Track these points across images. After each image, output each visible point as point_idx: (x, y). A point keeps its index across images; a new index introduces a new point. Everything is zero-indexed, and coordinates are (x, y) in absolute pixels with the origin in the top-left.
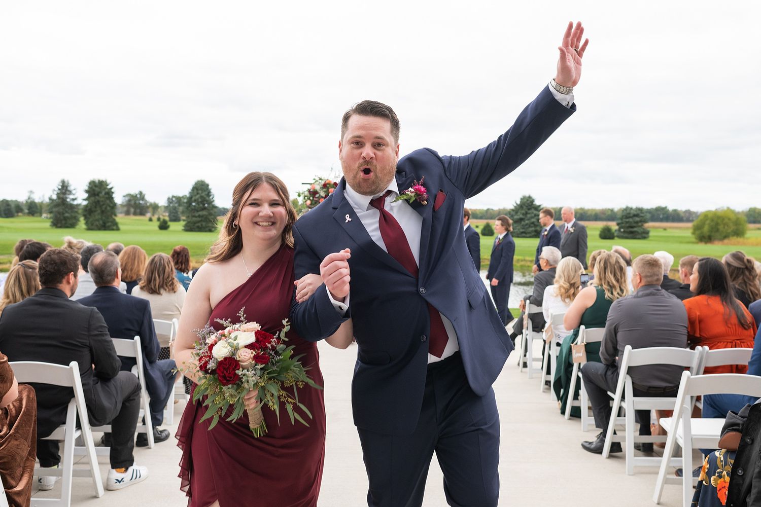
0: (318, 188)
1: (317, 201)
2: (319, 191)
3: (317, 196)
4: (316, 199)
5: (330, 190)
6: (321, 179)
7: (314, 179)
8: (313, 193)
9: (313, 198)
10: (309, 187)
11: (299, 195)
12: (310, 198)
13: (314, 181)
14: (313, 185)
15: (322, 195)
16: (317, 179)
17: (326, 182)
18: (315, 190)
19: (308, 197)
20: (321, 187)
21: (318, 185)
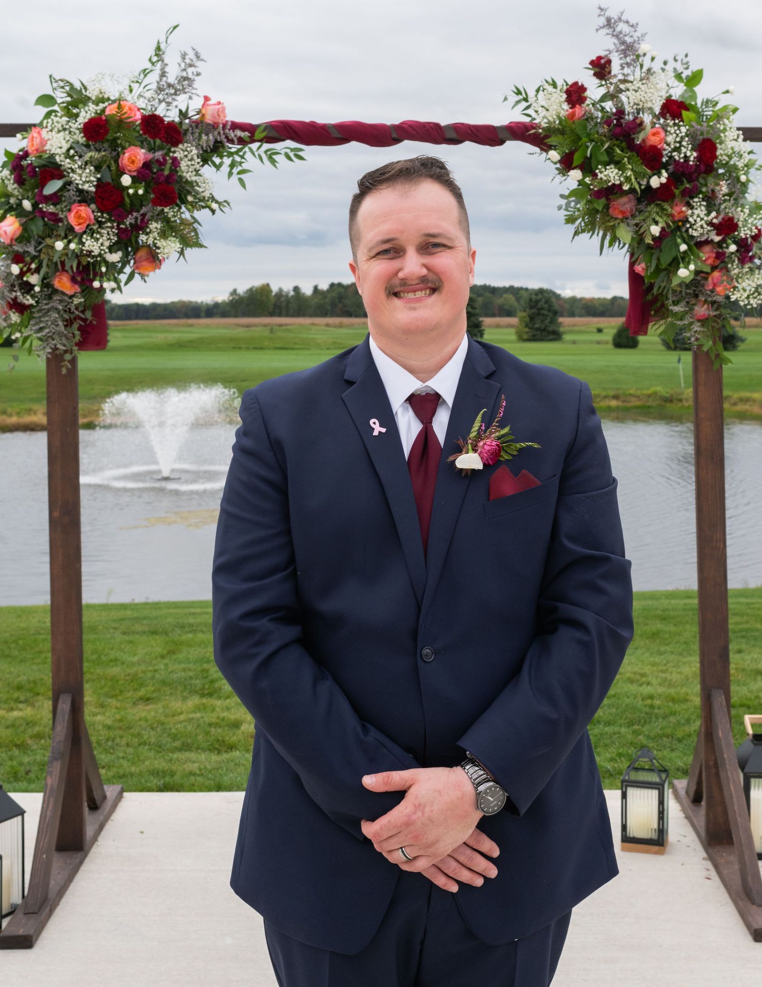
0: (56, 140)
1: (55, 219)
2: (67, 163)
3: (52, 187)
4: (51, 209)
5: (125, 158)
6: (78, 98)
7: (45, 100)
9: (35, 206)
12: (21, 201)
13: (43, 111)
14: (34, 133)
15: (85, 182)
16: (59, 101)
17: (103, 110)
18: (40, 157)
19: (11, 195)
20: (80, 138)
21: (65, 129)
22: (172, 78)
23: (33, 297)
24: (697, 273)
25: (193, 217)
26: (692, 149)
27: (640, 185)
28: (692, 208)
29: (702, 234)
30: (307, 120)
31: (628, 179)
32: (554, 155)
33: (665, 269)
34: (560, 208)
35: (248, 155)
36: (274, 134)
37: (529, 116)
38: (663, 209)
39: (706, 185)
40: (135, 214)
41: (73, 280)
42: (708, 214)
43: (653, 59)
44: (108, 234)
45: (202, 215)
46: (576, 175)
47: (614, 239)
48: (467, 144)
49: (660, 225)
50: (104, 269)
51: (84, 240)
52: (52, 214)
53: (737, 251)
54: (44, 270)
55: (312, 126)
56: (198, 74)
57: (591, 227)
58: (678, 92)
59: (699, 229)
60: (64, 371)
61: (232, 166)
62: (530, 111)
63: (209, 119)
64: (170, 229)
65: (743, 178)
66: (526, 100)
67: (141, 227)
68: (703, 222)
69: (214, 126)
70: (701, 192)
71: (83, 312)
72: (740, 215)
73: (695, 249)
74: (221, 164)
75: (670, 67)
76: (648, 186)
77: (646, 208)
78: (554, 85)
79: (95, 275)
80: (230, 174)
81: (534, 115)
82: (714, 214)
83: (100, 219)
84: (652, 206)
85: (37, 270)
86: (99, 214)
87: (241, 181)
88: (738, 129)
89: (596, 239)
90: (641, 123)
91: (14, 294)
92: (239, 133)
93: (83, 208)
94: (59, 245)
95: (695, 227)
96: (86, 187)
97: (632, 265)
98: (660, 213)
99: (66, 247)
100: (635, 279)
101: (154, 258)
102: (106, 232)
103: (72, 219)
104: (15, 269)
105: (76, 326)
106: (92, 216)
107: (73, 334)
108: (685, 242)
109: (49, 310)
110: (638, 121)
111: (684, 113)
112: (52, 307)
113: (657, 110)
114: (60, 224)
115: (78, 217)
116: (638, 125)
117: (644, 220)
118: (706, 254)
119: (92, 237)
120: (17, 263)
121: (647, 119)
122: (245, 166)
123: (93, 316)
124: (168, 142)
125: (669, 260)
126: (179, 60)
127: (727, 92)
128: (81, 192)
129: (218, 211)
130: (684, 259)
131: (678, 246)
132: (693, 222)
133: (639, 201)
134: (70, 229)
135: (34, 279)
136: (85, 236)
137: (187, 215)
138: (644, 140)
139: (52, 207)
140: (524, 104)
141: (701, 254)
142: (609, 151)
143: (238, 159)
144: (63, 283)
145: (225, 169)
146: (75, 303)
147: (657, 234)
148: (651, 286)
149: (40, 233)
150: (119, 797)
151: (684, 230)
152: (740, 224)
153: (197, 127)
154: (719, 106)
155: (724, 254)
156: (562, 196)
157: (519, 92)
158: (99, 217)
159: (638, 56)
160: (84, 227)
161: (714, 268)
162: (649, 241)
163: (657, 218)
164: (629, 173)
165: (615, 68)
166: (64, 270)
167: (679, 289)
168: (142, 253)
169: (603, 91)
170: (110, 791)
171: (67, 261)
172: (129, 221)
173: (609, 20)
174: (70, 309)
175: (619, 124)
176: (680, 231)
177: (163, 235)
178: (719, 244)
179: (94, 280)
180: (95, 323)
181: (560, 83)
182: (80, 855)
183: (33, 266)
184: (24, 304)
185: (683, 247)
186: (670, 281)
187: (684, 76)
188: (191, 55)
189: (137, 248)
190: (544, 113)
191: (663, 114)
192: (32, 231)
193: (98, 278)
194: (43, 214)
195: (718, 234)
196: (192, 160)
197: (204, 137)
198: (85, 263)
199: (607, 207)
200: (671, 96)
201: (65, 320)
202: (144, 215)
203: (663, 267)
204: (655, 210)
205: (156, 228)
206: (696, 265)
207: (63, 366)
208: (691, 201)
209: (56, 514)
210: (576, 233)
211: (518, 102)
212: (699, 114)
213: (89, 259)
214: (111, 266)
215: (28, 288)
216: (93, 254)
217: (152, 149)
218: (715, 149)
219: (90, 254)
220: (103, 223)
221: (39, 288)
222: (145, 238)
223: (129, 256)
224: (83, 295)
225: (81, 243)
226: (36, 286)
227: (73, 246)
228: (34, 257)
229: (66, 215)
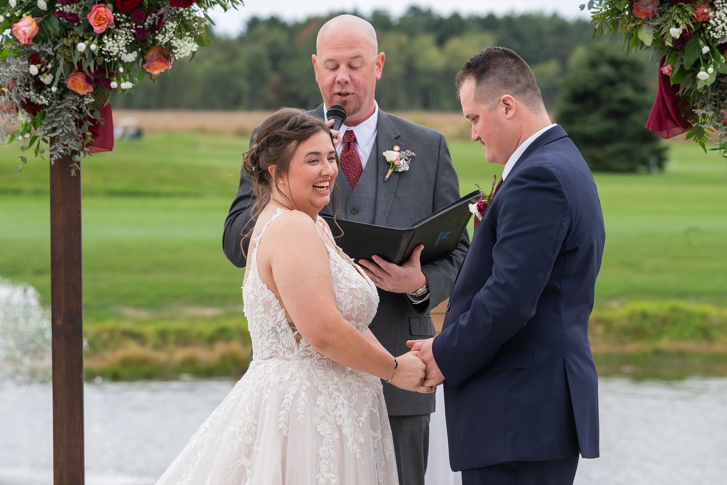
1: (73, 18)
4: (67, 9)
9: (52, 4)
12: (35, 0)
23: (46, 97)
24: (720, 75)
25: (206, 16)
28: (715, 10)
33: (690, 71)
34: (582, 7)
38: (684, 11)
40: (153, 15)
41: (88, 80)
44: (126, 34)
49: (683, 27)
50: (121, 70)
51: (106, 41)
52: (71, 14)
54: (60, 70)
59: (720, 31)
60: (73, 173)
64: (187, 28)
67: (157, 27)
68: (724, 24)
71: (92, 112)
73: (717, 51)
77: (669, 9)
79: (111, 75)
83: (118, 19)
84: (674, 8)
85: (53, 71)
86: (118, 15)
91: (27, 93)
93: (102, 9)
94: (81, 47)
95: (716, 29)
98: (681, 16)
99: (88, 46)
102: (124, 32)
103: (92, 20)
104: (34, 70)
105: (86, 126)
106: (112, 18)
107: (84, 135)
108: (708, 45)
109: (61, 110)
112: (65, 107)
114: (76, 24)
115: (99, 18)
117: (666, 22)
119: (113, 37)
120: (34, 63)
123: (101, 117)
125: (692, 61)
130: (706, 61)
131: (700, 48)
132: (714, 24)
133: (662, 2)
134: (89, 29)
135: (46, 79)
136: (106, 37)
139: (68, 6)
141: (722, 57)
144: (78, 85)
146: (87, 103)
147: (678, 37)
148: (677, 87)
149: (58, 33)
151: (706, 32)
158: (118, 17)
160: (103, 28)
162: (669, 43)
163: (678, 20)
167: (704, 92)
168: (152, 53)
171: (83, 61)
172: (149, 21)
174: (81, 110)
176: (704, 33)
177: (179, 34)
179: (110, 81)
180: (103, 123)
183: (49, 66)
184: (38, 104)
185: (706, 49)
186: (693, 84)
189: (148, 49)
192: (49, 31)
193: (115, 78)
194: (62, 14)
198: (100, 63)
199: (631, 9)
201: (76, 121)
203: (687, 68)
204: (676, 11)
205: (172, 27)
206: (715, 67)
207: (73, 168)
208: (714, 3)
209: (59, 322)
213: (106, 59)
214: (125, 65)
215: (40, 87)
216: (111, 54)
219: (108, 54)
220: (120, 23)
221: (54, 89)
222: (160, 38)
223: (142, 54)
224: (94, 95)
225: (101, 43)
226: (50, 86)
227: (93, 47)
228: (49, 58)
229: (85, 15)
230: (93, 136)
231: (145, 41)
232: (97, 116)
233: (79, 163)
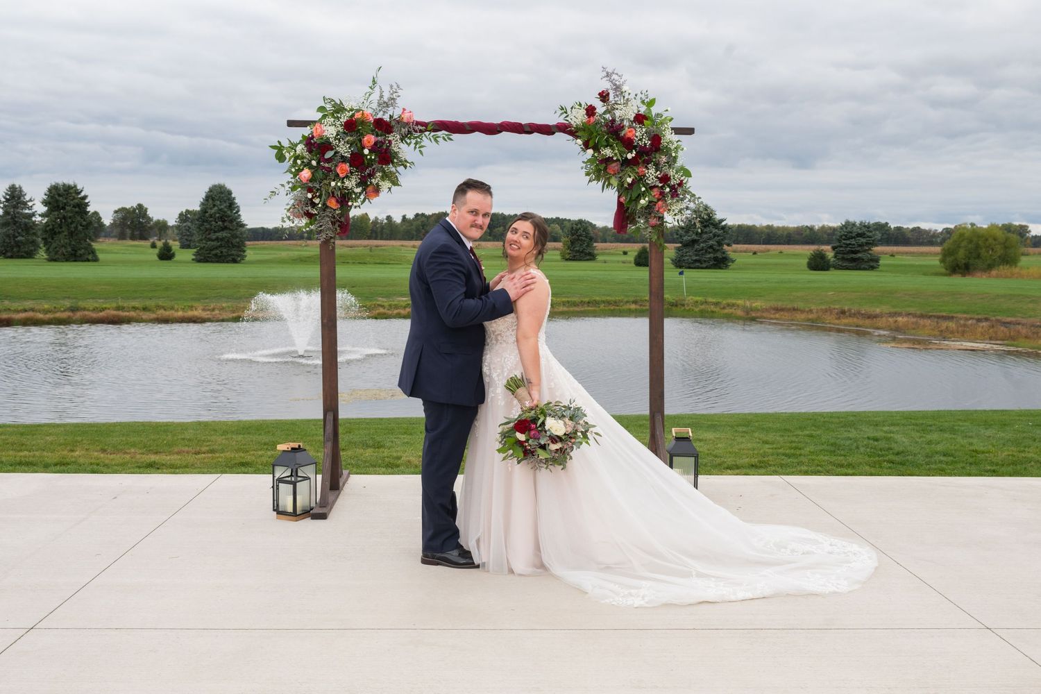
0: (330, 131)
1: (329, 170)
2: (336, 143)
3: (329, 154)
4: (327, 165)
5: (365, 140)
6: (339, 109)
7: (321, 109)
8: (318, 147)
9: (318, 163)
10: (306, 131)
11: (281, 158)
12: (311, 161)
13: (320, 115)
14: (317, 125)
15: (345, 152)
16: (328, 109)
17: (353, 115)
18: (322, 139)
19: (305, 158)
20: (341, 129)
21: (333, 125)
22: (385, 99)
23: (316, 209)
24: (650, 202)
25: (396, 170)
26: (649, 140)
27: (622, 156)
28: (648, 169)
29: (652, 183)
30: (453, 120)
31: (616, 154)
32: (580, 142)
33: (634, 200)
34: (582, 168)
35: (424, 138)
36: (437, 128)
37: (568, 121)
38: (634, 170)
39: (655, 158)
40: (370, 169)
41: (337, 201)
42: (656, 173)
43: (629, 94)
44: (356, 178)
45: (401, 169)
46: (590, 152)
47: (609, 184)
48: (536, 134)
49: (632, 178)
50: (354, 196)
52: (328, 168)
53: (670, 191)
54: (323, 196)
55: (456, 123)
56: (399, 96)
57: (598, 179)
58: (643, 110)
59: (651, 180)
60: (331, 247)
61: (416, 143)
62: (567, 119)
63: (405, 120)
64: (386, 176)
65: (674, 155)
66: (566, 113)
67: (371, 175)
68: (653, 176)
69: (407, 124)
70: (652, 161)
71: (340, 218)
72: (671, 173)
73: (649, 190)
74: (410, 143)
75: (638, 97)
76: (626, 158)
77: (625, 169)
78: (580, 105)
79: (349, 199)
80: (415, 148)
81: (570, 120)
82: (658, 173)
84: (628, 168)
85: (320, 197)
86: (351, 168)
87: (420, 151)
88: (672, 129)
89: (600, 184)
90: (623, 126)
91: (306, 208)
92: (420, 127)
93: (344, 165)
94: (333, 184)
95: (649, 179)
96: (346, 155)
97: (619, 197)
98: (632, 172)
99: (336, 184)
100: (620, 204)
101: (377, 190)
103: (338, 171)
104: (310, 196)
105: (337, 225)
106: (348, 170)
107: (336, 229)
108: (644, 186)
109: (324, 216)
110: (622, 125)
111: (645, 121)
112: (326, 215)
113: (632, 119)
114: (331, 173)
115: (342, 169)
116: (622, 127)
117: (624, 175)
118: (655, 192)
119: (349, 180)
120: (310, 192)
121: (626, 123)
122: (422, 144)
124: (385, 132)
125: (636, 195)
126: (389, 88)
127: (667, 110)
128: (342, 157)
129: (408, 168)
130: (643, 195)
131: (640, 188)
132: (648, 177)
133: (622, 165)
134: (337, 175)
135: (317, 201)
136: (344, 179)
137: (393, 169)
138: (625, 135)
140: (565, 115)
141: (652, 193)
142: (607, 140)
143: (419, 140)
144: (332, 203)
145: (412, 145)
146: (337, 213)
147: (630, 183)
148: (628, 208)
149: (321, 177)
150: (348, 477)
151: (644, 180)
152: (672, 177)
153: (398, 123)
154: (663, 117)
155: (664, 192)
156: (583, 162)
157: (562, 109)
158: (352, 170)
159: (622, 92)
160: (344, 175)
161: (659, 200)
162: (626, 185)
163: (630, 174)
164: (616, 151)
165: (611, 97)
166: (333, 196)
167: (641, 210)
168: (370, 189)
169: (605, 108)
170: (345, 472)
171: (334, 191)
172: (368, 171)
173: (607, 73)
174: (334, 216)
175: (612, 127)
176: (642, 180)
177: (383, 178)
178: (662, 187)
179: (348, 202)
180: (346, 223)
181: (583, 104)
182: (337, 492)
183: (318, 194)
184: (312, 213)
185: (643, 189)
186: (637, 206)
187: (645, 101)
188: (395, 87)
189: (368, 186)
190: (575, 120)
191: (634, 121)
192: (317, 176)
193: (351, 200)
194: (324, 167)
195: (661, 183)
196: (397, 140)
197: (403, 130)
198: (344, 193)
199: (606, 168)
200: (639, 111)
201: (332, 222)
202: (374, 169)
204: (629, 170)
205: (379, 176)
206: (649, 198)
208: (647, 166)
209: (325, 321)
210: (590, 181)
211: (562, 114)
212: (653, 121)
213: (346, 191)
214: (356, 194)
215: (314, 205)
216: (348, 188)
217: (377, 136)
218: (661, 139)
219: (346, 188)
220: (353, 173)
221: (320, 205)
222: (373, 180)
223: (364, 190)
224: (341, 209)
225: (343, 183)
226: (318, 204)
227: (339, 184)
228: (318, 190)
229: (335, 168)
230: (340, 230)
231: (366, 183)
232: (343, 220)
233: (334, 243)
